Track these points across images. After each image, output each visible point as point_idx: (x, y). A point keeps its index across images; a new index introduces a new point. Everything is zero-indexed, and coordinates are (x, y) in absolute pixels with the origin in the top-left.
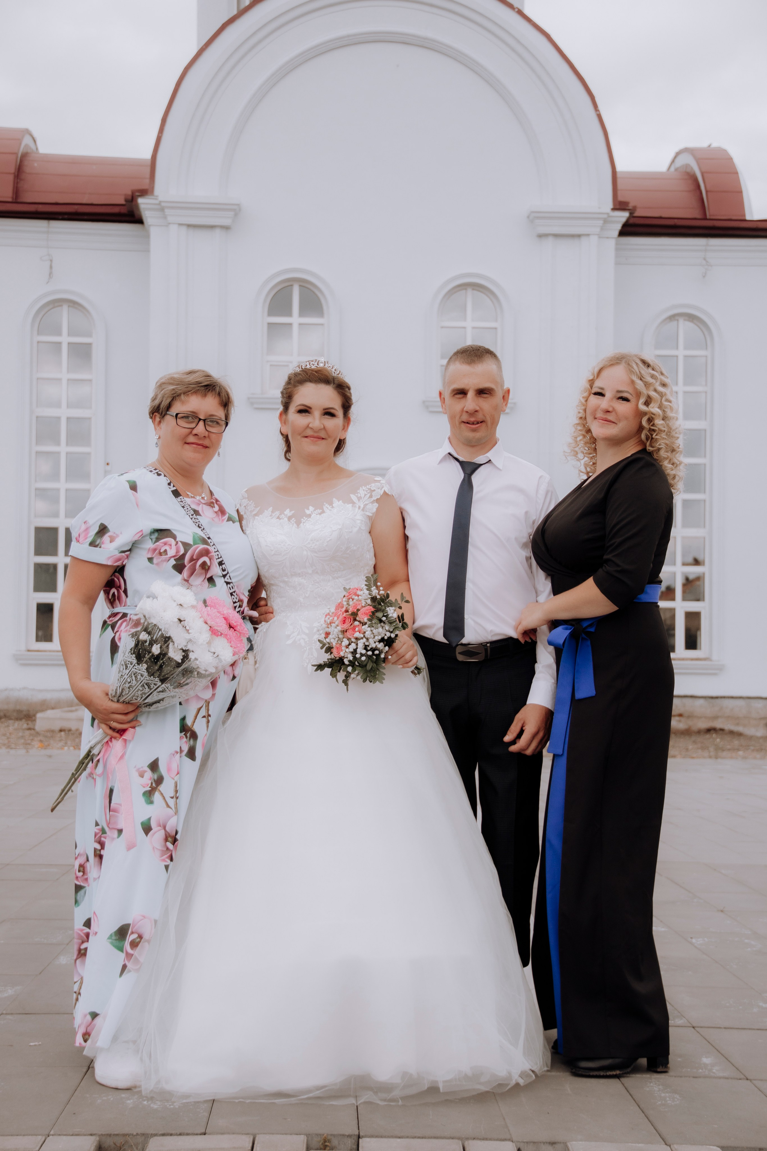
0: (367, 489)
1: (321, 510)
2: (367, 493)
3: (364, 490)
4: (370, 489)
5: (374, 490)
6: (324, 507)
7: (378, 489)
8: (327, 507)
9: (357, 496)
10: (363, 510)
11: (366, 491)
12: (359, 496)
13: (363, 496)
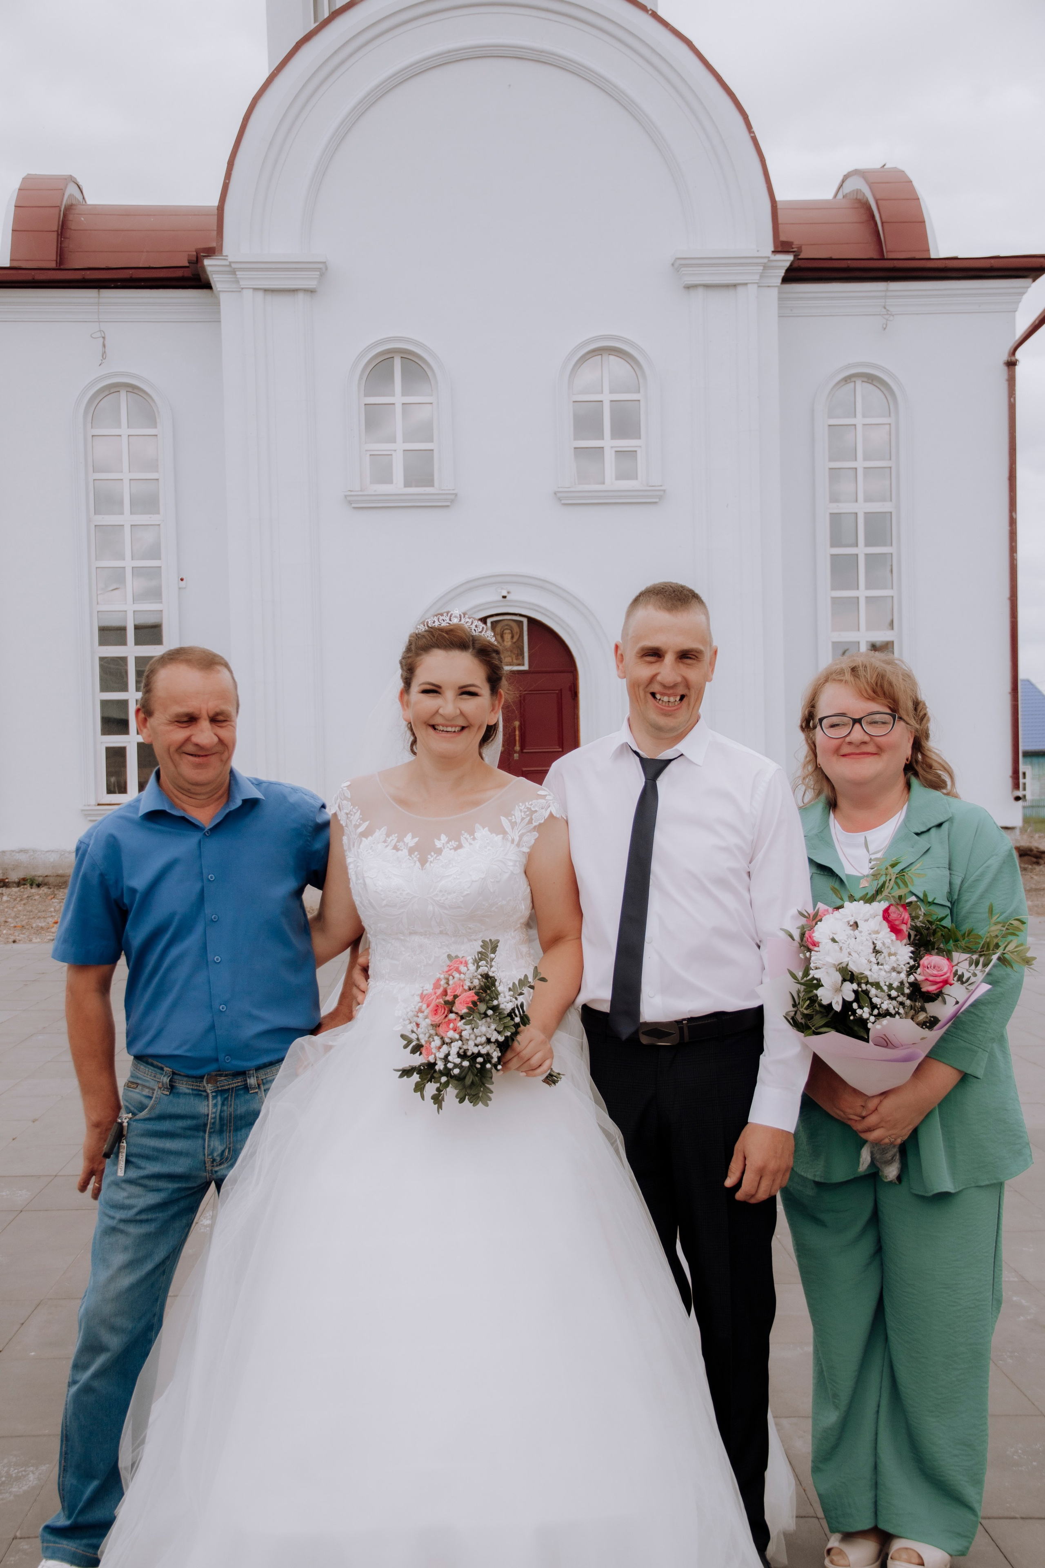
0: (526, 810)
1: (457, 843)
2: (525, 816)
3: (521, 811)
4: (529, 809)
5: (536, 811)
6: (462, 838)
7: (542, 809)
8: (465, 838)
9: (510, 821)
10: (518, 845)
11: (525, 812)
12: (513, 821)
13: (518, 821)
